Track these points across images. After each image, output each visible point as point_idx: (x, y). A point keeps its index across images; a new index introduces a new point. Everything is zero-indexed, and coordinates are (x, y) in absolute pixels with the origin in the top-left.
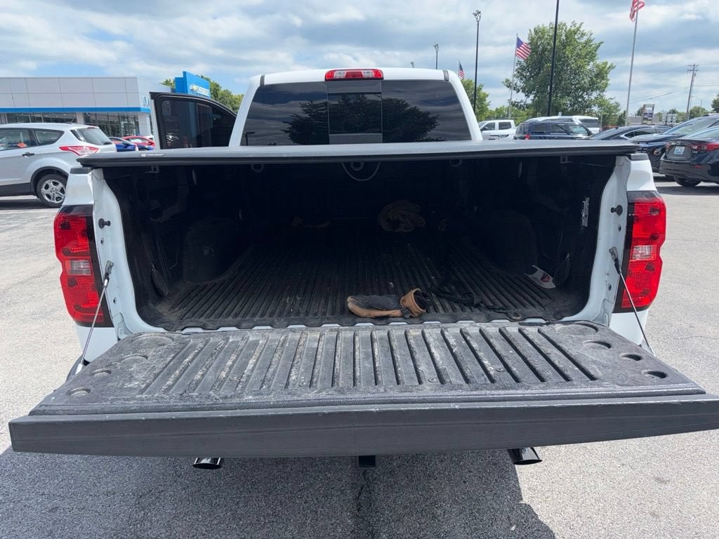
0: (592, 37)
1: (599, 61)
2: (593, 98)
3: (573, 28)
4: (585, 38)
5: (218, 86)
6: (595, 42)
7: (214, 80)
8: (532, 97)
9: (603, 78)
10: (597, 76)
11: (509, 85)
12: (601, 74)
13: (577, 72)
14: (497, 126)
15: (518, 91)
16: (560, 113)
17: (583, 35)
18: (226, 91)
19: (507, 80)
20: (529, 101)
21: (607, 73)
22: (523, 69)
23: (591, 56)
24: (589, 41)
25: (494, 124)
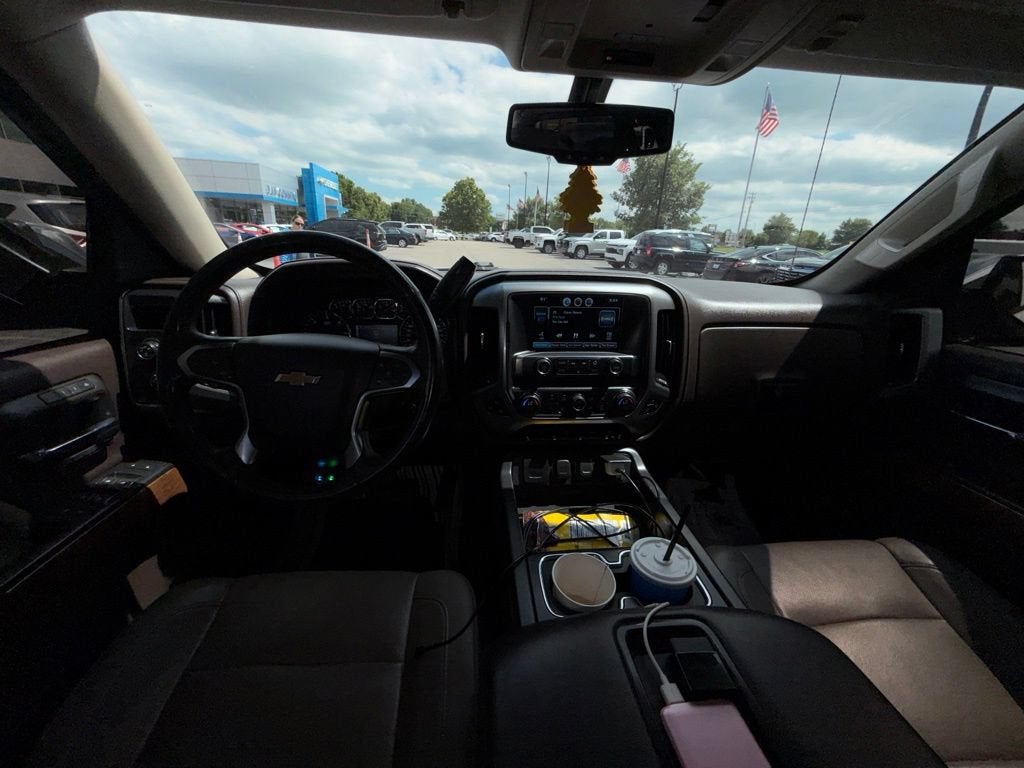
0: (692, 158)
1: (697, 180)
2: (688, 215)
3: (678, 148)
4: (687, 158)
5: (351, 182)
6: (696, 162)
7: (348, 177)
8: (635, 209)
9: (699, 198)
10: (695, 195)
11: (616, 198)
12: (698, 193)
13: (678, 189)
14: (608, 235)
15: (623, 204)
16: (665, 227)
17: (686, 155)
18: (359, 188)
19: (615, 193)
20: (632, 215)
21: (703, 192)
22: (630, 183)
23: (690, 175)
24: (689, 161)
25: (606, 233)
